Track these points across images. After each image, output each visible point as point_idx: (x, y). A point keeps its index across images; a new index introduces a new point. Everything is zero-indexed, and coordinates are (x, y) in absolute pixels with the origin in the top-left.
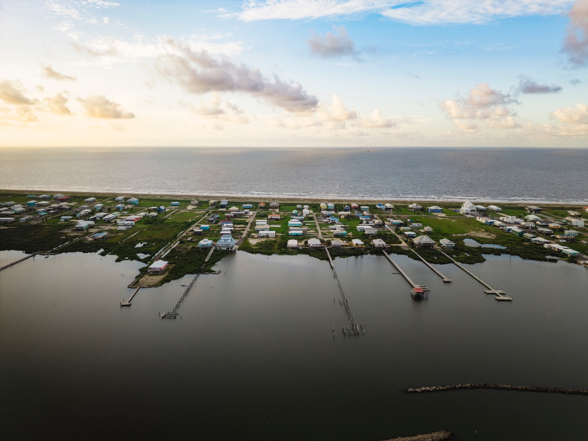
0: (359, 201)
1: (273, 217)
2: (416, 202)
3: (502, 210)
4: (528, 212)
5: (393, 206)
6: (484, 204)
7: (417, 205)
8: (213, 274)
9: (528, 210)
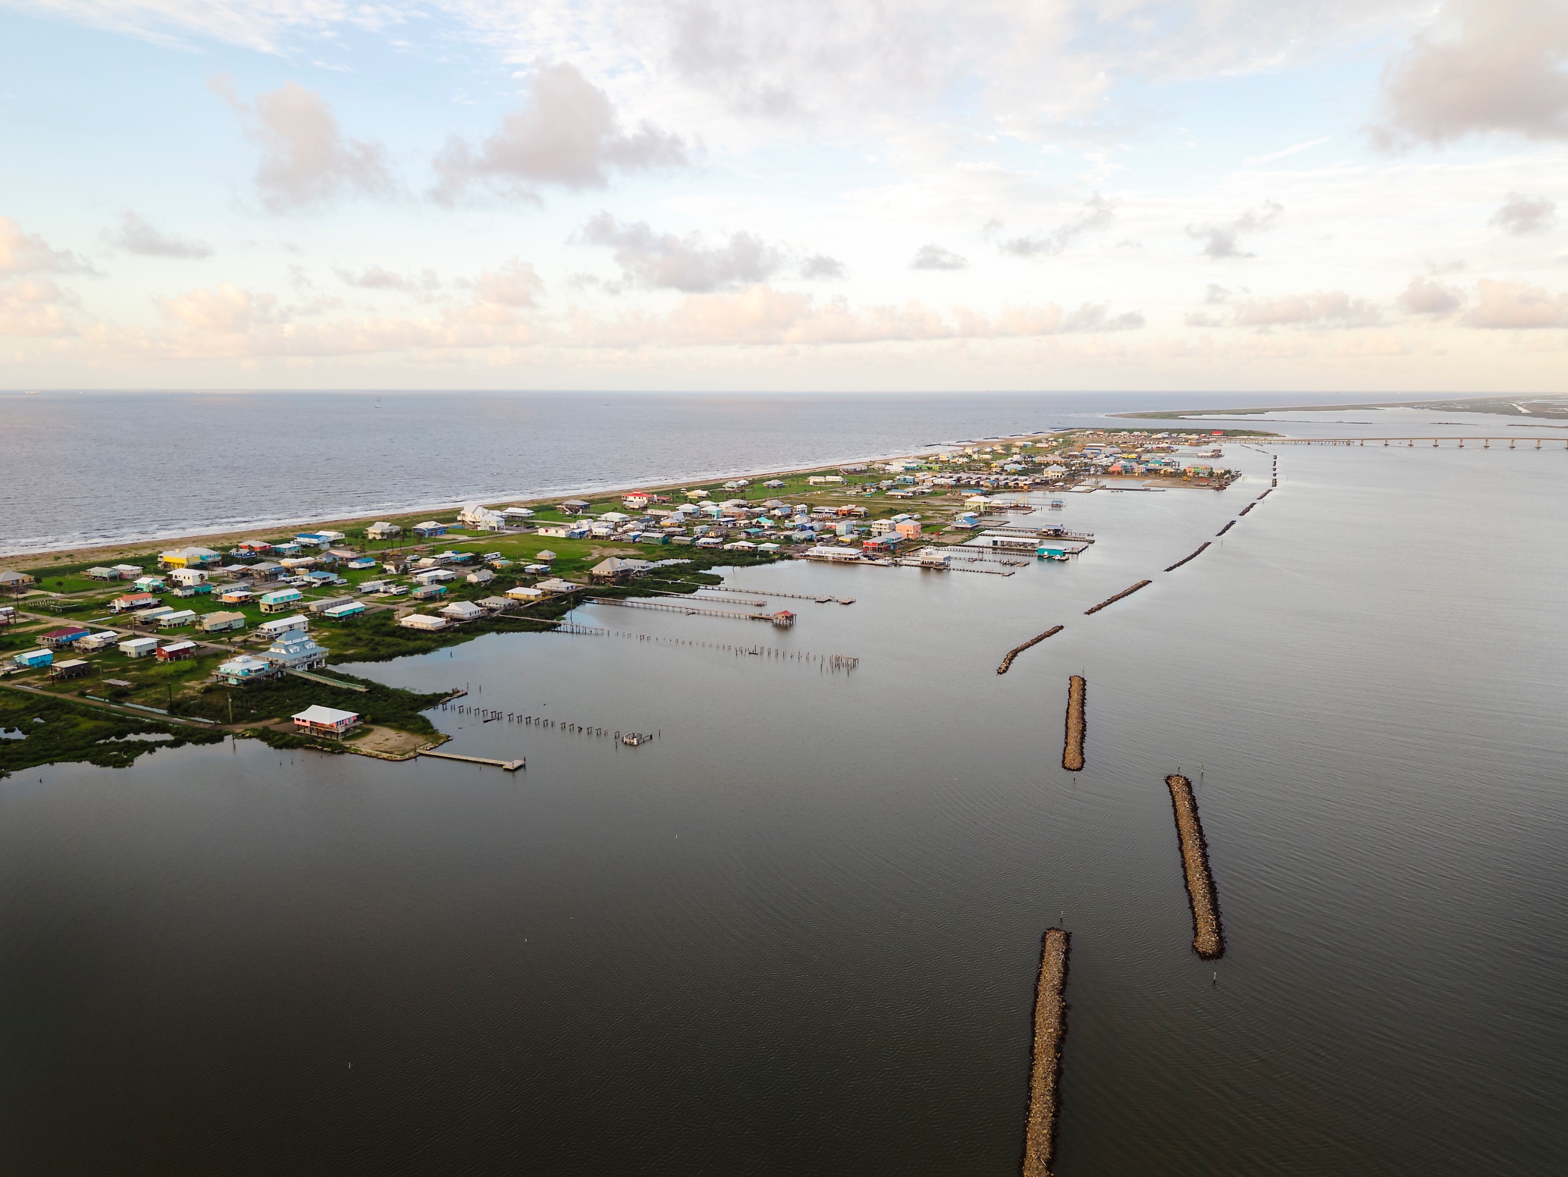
0: (272, 531)
1: (138, 600)
2: (384, 519)
3: (534, 514)
4: (567, 513)
5: (344, 535)
6: (499, 506)
7: (390, 525)
8: (458, 697)
9: (567, 510)
